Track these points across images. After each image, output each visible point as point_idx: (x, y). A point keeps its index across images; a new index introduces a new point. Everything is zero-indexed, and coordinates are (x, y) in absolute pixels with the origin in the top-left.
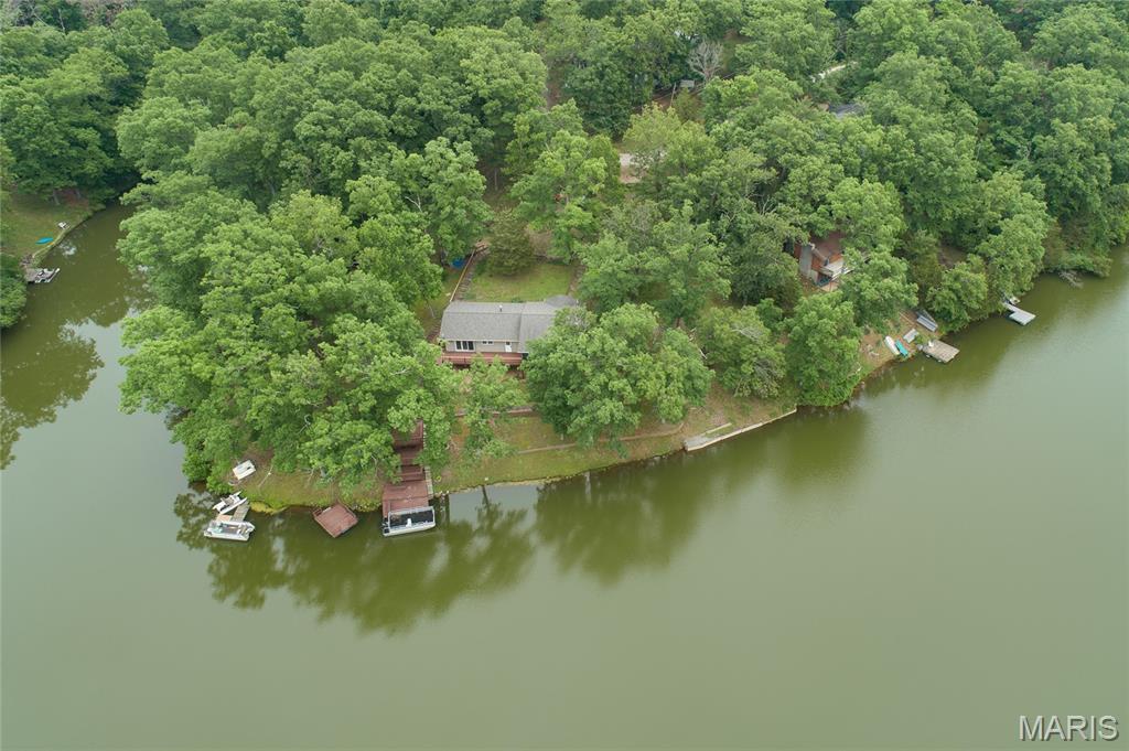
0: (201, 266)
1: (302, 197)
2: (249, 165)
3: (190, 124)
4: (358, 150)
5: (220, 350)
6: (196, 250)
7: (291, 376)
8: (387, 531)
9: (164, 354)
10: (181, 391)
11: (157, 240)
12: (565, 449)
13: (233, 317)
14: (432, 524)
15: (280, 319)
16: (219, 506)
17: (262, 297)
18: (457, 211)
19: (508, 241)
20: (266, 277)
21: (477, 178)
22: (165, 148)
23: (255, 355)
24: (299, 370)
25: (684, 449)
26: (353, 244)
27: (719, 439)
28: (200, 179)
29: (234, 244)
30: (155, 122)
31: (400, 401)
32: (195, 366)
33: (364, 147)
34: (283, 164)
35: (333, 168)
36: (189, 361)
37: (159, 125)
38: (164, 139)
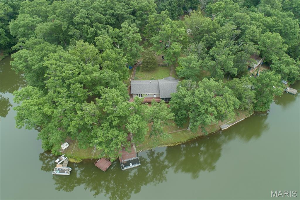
0: (43, 70)
1: (80, 43)
2: (57, 35)
3: (35, 23)
4: (97, 27)
5: (54, 102)
6: (41, 64)
7: (85, 112)
8: (123, 168)
9: (32, 105)
10: (40, 120)
11: (26, 60)
12: (180, 132)
13: (59, 89)
14: (140, 164)
15: (78, 89)
16: (57, 161)
17: (70, 80)
18: (133, 48)
19: (150, 59)
20: (70, 72)
21: (139, 36)
22: (26, 31)
23: (69, 104)
24: (89, 110)
25: (221, 130)
26: (100, 60)
27: (232, 125)
28: (40, 40)
29: (56, 61)
30: (22, 22)
31: (130, 120)
32: (45, 110)
33: (99, 26)
34: (70, 33)
35: (88, 34)
36: (42, 108)
37: (24, 23)
38: (26, 28)
